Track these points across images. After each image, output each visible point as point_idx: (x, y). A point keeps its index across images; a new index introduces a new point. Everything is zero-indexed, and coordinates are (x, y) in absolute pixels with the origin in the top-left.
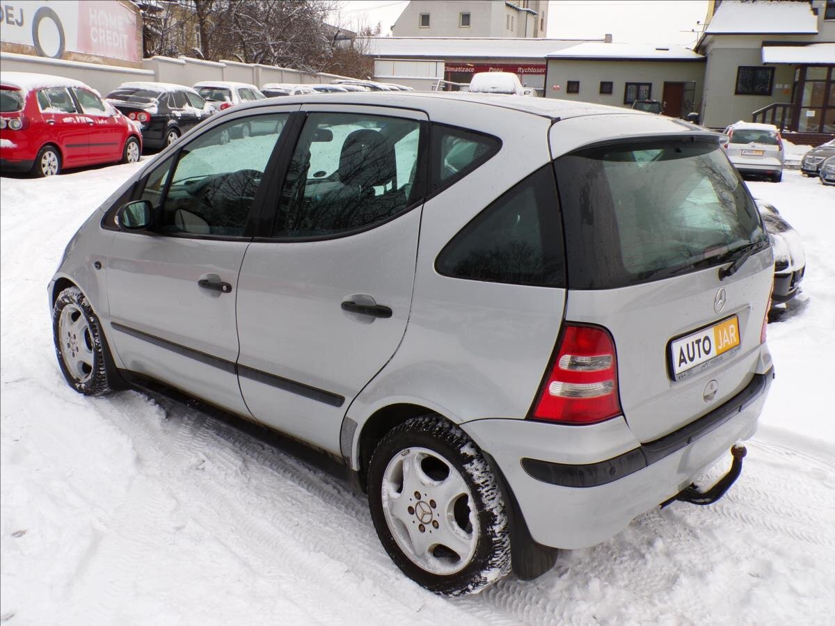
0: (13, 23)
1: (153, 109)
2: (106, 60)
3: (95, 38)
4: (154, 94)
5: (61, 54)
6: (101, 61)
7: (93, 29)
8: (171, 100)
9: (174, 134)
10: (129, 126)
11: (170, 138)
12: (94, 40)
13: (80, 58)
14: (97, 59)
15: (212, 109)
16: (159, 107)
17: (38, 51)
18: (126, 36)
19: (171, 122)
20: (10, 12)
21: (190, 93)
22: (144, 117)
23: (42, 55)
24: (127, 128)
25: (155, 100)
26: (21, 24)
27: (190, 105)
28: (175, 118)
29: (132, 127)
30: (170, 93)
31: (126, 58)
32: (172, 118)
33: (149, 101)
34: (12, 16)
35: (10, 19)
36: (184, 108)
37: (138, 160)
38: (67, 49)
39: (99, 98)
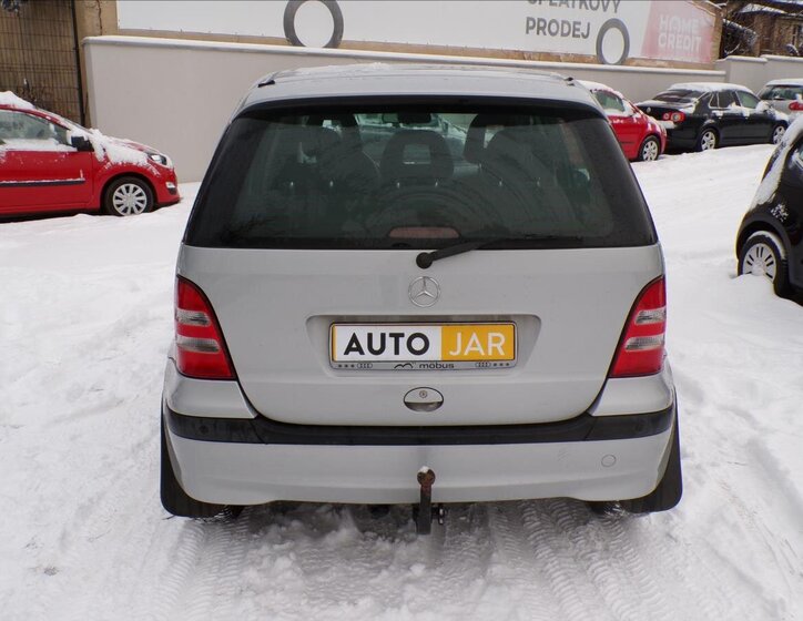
0: (578, 36)
1: (689, 109)
2: (672, 64)
3: (662, 42)
4: (696, 94)
5: (623, 61)
6: (666, 65)
7: (662, 35)
8: (715, 99)
9: (711, 134)
10: (649, 125)
11: (705, 138)
12: (661, 45)
13: (644, 62)
14: (663, 63)
15: (766, 108)
16: (696, 108)
17: (600, 59)
18: (699, 39)
19: (709, 121)
20: (577, 26)
21: (741, 92)
22: (678, 117)
23: (603, 63)
24: (647, 126)
25: (695, 100)
26: (585, 37)
27: (738, 104)
28: (715, 117)
29: (653, 126)
30: (715, 93)
31: (697, 60)
32: (710, 118)
33: (689, 101)
34: (578, 30)
35: (576, 33)
36: (729, 107)
37: (656, 159)
38: (630, 55)
39: (620, 100)
